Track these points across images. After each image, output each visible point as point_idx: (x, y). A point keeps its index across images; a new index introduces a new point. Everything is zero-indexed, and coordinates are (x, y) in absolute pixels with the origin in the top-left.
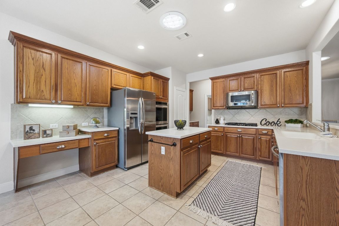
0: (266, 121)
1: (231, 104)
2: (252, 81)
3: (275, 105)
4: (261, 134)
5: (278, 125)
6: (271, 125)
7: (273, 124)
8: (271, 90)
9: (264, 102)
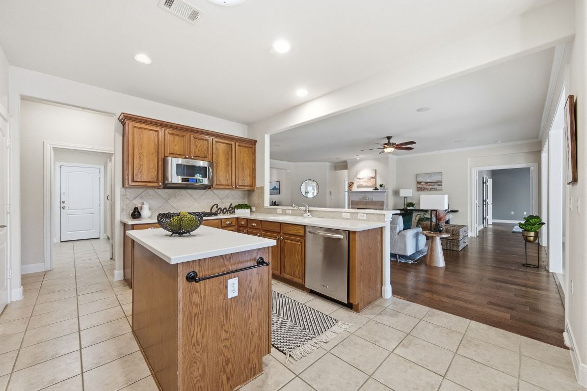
0: (217, 207)
1: (176, 179)
2: (205, 146)
3: (228, 185)
4: (225, 225)
5: (230, 213)
6: (223, 212)
7: (225, 211)
8: (227, 165)
9: (219, 181)
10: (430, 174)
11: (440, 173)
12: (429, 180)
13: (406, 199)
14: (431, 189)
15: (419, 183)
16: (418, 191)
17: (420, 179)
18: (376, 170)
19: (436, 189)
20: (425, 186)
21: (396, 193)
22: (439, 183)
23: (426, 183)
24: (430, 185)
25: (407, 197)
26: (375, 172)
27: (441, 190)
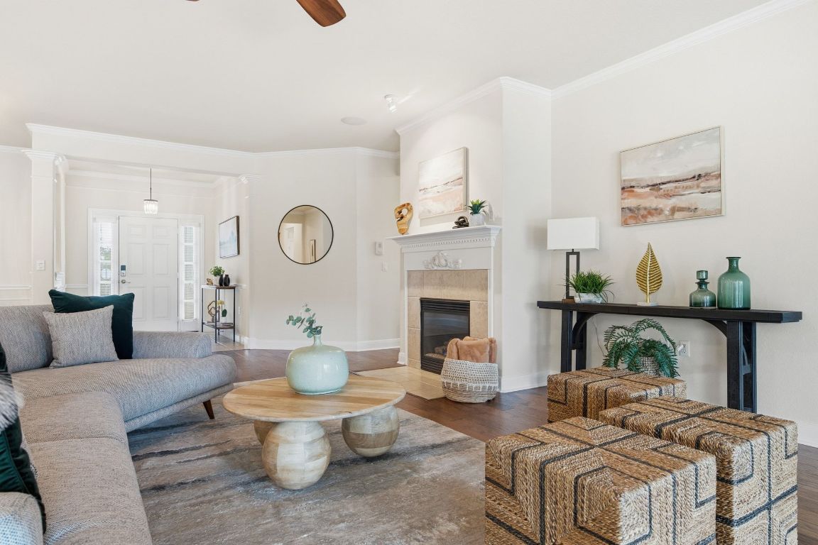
10: (670, 146)
11: (713, 135)
12: (664, 173)
13: (573, 258)
14: (674, 210)
15: (627, 189)
16: (625, 223)
17: (632, 172)
18: (466, 151)
19: (692, 212)
20: (653, 202)
21: (539, 237)
22: (706, 179)
23: (655, 187)
24: (668, 196)
25: (578, 254)
26: (461, 159)
27: (718, 213)
